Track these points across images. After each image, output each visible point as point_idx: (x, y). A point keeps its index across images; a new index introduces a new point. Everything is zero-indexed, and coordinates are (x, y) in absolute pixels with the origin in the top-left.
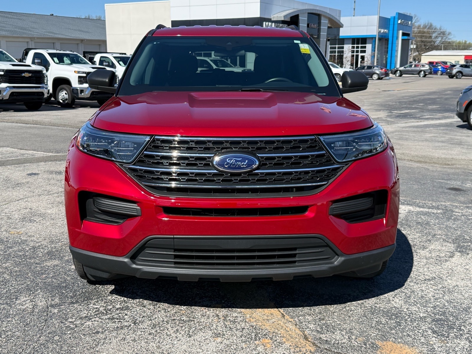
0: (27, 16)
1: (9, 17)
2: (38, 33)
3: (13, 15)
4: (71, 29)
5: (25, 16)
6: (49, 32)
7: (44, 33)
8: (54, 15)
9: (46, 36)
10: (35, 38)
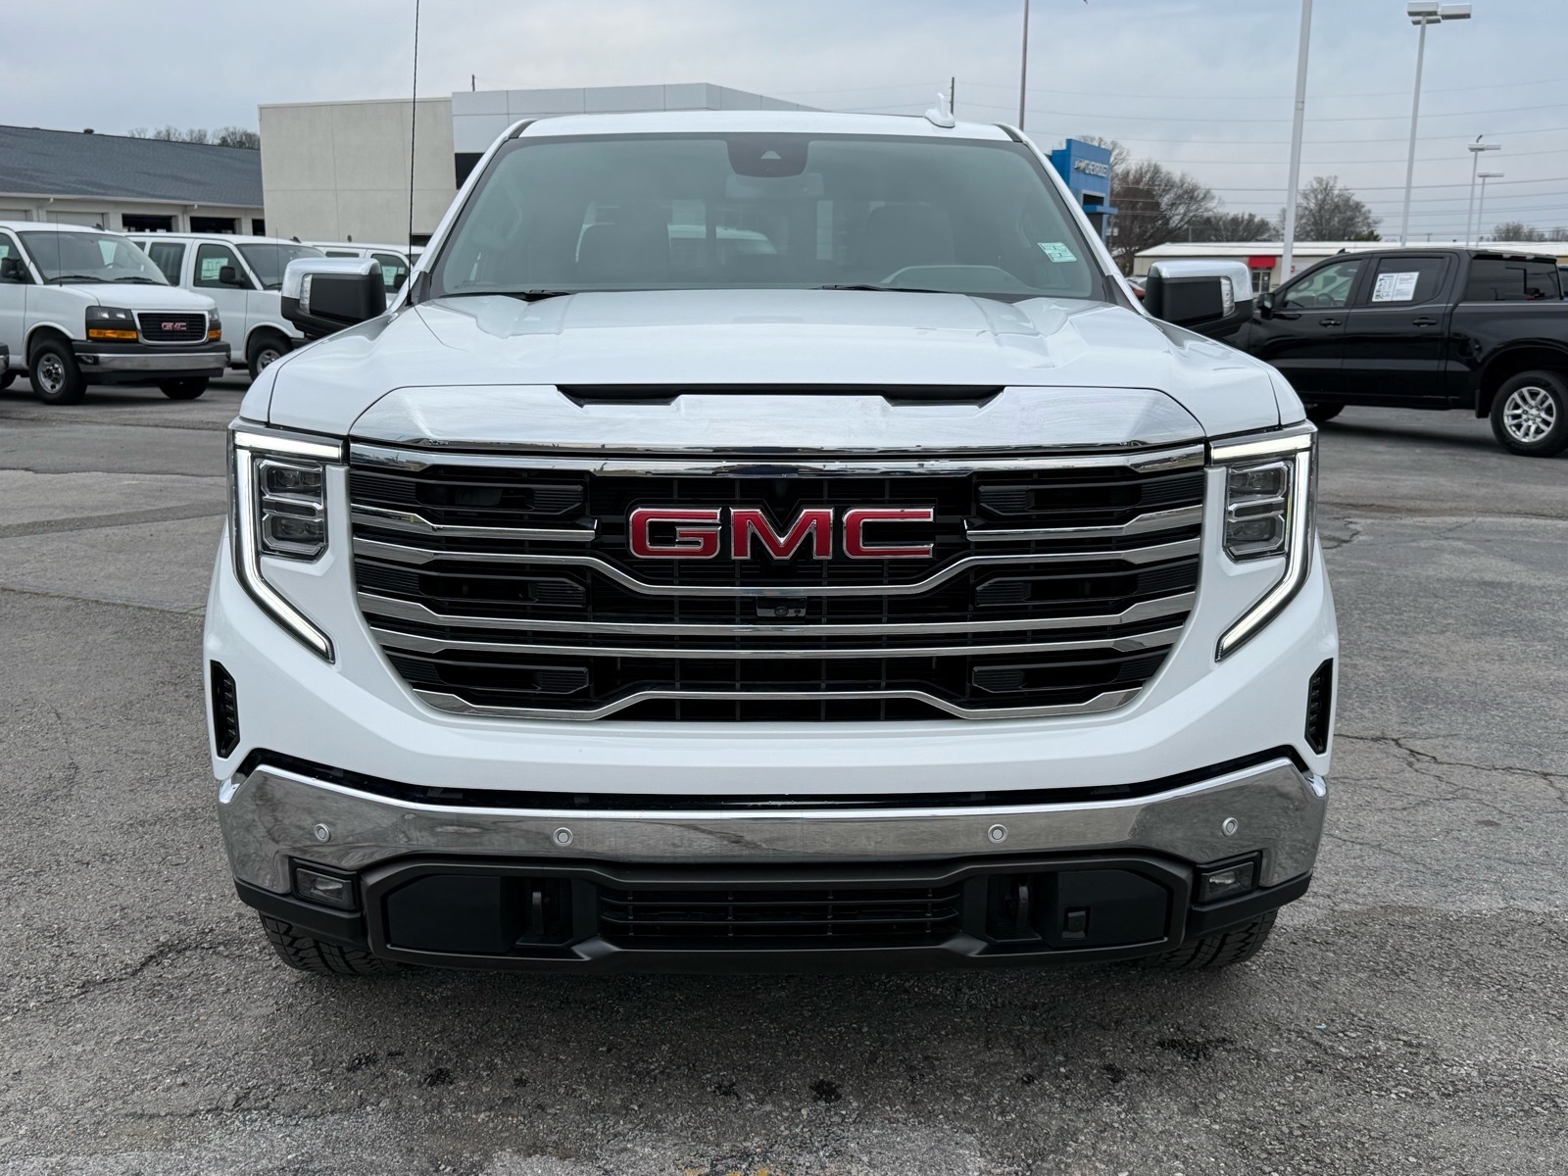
0: (17, 136)
2: (59, 185)
4: (149, 174)
5: (11, 134)
6: (89, 183)
7: (74, 186)
8: (96, 132)
9: (80, 193)
10: (48, 199)
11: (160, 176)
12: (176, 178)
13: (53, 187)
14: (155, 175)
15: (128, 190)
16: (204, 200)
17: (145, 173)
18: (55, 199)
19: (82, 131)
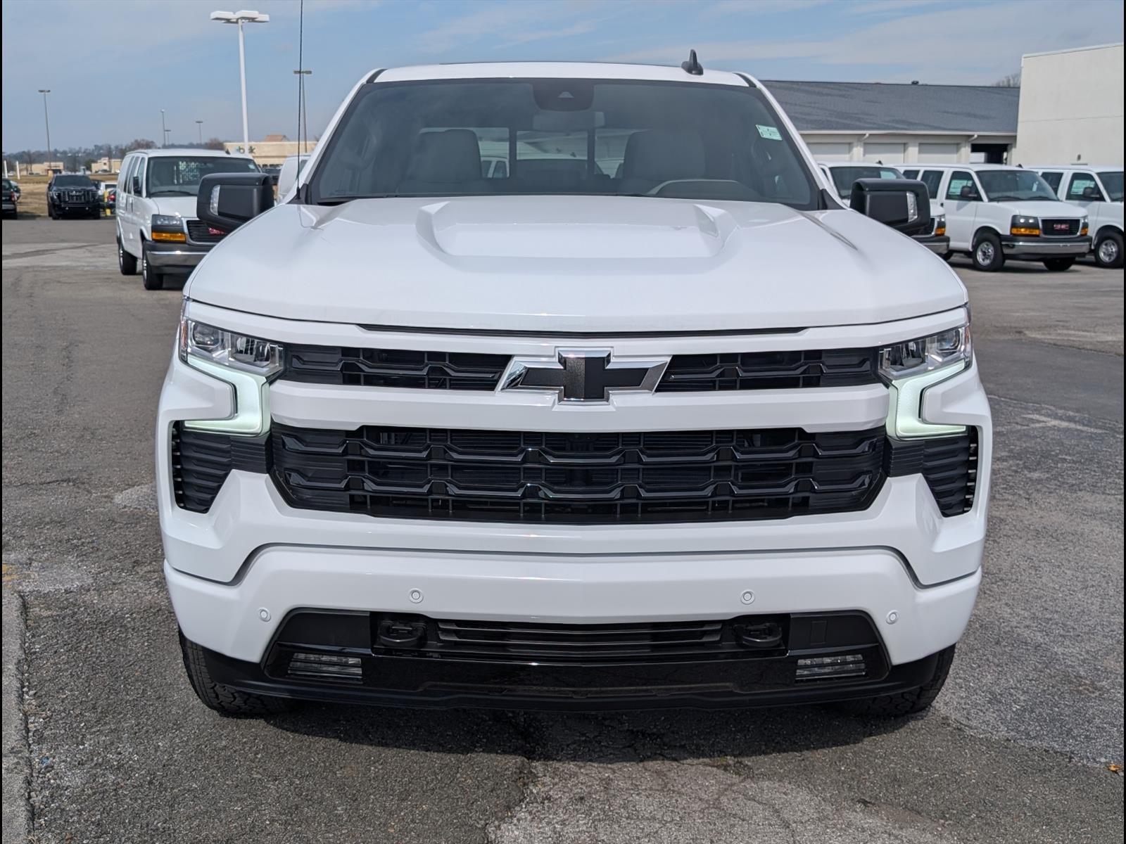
0: (860, 89)
1: (824, 92)
3: (832, 89)
4: (948, 113)
5: (856, 89)
6: (897, 122)
7: (886, 124)
8: (920, 83)
9: (889, 129)
10: (865, 135)
11: (956, 114)
12: (969, 115)
13: (871, 125)
14: (952, 113)
15: (925, 126)
16: (984, 130)
17: (945, 112)
18: (870, 135)
19: (910, 83)
